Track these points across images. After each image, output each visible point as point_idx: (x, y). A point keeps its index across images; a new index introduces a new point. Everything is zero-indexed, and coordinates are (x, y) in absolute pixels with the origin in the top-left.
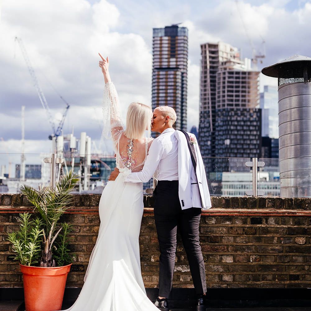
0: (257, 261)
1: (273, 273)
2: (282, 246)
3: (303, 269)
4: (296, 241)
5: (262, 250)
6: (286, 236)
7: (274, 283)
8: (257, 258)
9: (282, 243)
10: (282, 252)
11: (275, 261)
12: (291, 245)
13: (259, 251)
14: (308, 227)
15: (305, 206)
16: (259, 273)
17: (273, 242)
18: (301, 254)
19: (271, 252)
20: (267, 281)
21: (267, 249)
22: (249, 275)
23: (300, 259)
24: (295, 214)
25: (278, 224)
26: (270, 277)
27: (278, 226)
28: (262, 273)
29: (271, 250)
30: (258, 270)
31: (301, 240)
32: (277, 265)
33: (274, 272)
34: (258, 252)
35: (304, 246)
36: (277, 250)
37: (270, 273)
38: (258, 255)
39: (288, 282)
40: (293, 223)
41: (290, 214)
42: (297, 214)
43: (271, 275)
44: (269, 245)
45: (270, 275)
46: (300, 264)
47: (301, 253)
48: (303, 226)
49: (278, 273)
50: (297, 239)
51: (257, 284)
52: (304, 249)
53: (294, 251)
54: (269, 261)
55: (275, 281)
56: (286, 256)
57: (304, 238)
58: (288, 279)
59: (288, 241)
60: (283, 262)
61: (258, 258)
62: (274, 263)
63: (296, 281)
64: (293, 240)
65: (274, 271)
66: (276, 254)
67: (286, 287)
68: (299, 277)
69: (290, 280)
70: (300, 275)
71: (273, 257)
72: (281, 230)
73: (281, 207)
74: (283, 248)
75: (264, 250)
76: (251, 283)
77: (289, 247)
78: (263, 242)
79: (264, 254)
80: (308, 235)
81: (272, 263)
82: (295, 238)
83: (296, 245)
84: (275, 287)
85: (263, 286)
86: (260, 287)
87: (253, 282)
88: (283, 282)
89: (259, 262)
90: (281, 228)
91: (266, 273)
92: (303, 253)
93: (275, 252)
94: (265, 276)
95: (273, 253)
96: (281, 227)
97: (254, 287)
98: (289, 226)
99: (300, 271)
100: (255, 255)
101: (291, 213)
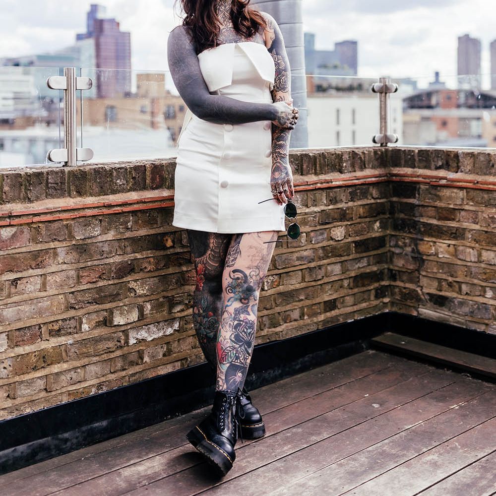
0: (274, 286)
1: (300, 304)
2: (313, 249)
3: (341, 287)
4: (331, 235)
5: (284, 262)
6: (318, 227)
7: (302, 323)
8: (274, 280)
9: (313, 242)
10: (313, 260)
11: (303, 280)
12: (325, 244)
13: (279, 266)
14: (346, 205)
15: (342, 167)
16: (278, 309)
17: (301, 244)
18: (338, 259)
19: (297, 263)
20: (292, 323)
21: (290, 260)
22: (263, 316)
23: (337, 269)
24: (330, 183)
25: (307, 206)
26: (296, 314)
27: (307, 210)
28: (284, 309)
29: (297, 260)
30: (276, 303)
31: (339, 233)
32: (305, 288)
33: (302, 302)
34: (276, 268)
35: (342, 242)
36: (306, 257)
37: (296, 305)
38: (276, 275)
39: (322, 317)
40: (327, 201)
41: (324, 184)
42: (333, 183)
43: (298, 310)
44: (294, 250)
45: (296, 309)
46: (337, 279)
47: (338, 256)
48: (340, 206)
49: (308, 302)
50: (334, 231)
51: (276, 333)
52: (343, 249)
53: (330, 255)
54: (294, 283)
55: (303, 319)
56: (320, 267)
57: (342, 229)
58: (323, 311)
59: (320, 237)
60: (315, 281)
61: (276, 281)
62: (302, 284)
63: (333, 312)
64: (327, 234)
65: (302, 300)
66: (304, 267)
67: (320, 327)
68: (336, 304)
69: (326, 311)
70: (337, 298)
71: (300, 273)
72: (312, 218)
73: (309, 171)
74: (314, 252)
75: (286, 261)
76: (268, 332)
77: (323, 248)
78: (285, 246)
79: (286, 270)
80: (348, 221)
81: (298, 286)
82: (330, 230)
83: (331, 242)
84: (304, 333)
85: (286, 334)
86: (281, 338)
87: (270, 330)
88: (315, 320)
89: (278, 288)
90: (311, 213)
91: (288, 307)
92: (341, 256)
93: (303, 263)
94: (288, 313)
95: (300, 265)
96: (310, 211)
97: (273, 339)
98: (323, 208)
99: (337, 292)
100: (272, 275)
101: (325, 182)
